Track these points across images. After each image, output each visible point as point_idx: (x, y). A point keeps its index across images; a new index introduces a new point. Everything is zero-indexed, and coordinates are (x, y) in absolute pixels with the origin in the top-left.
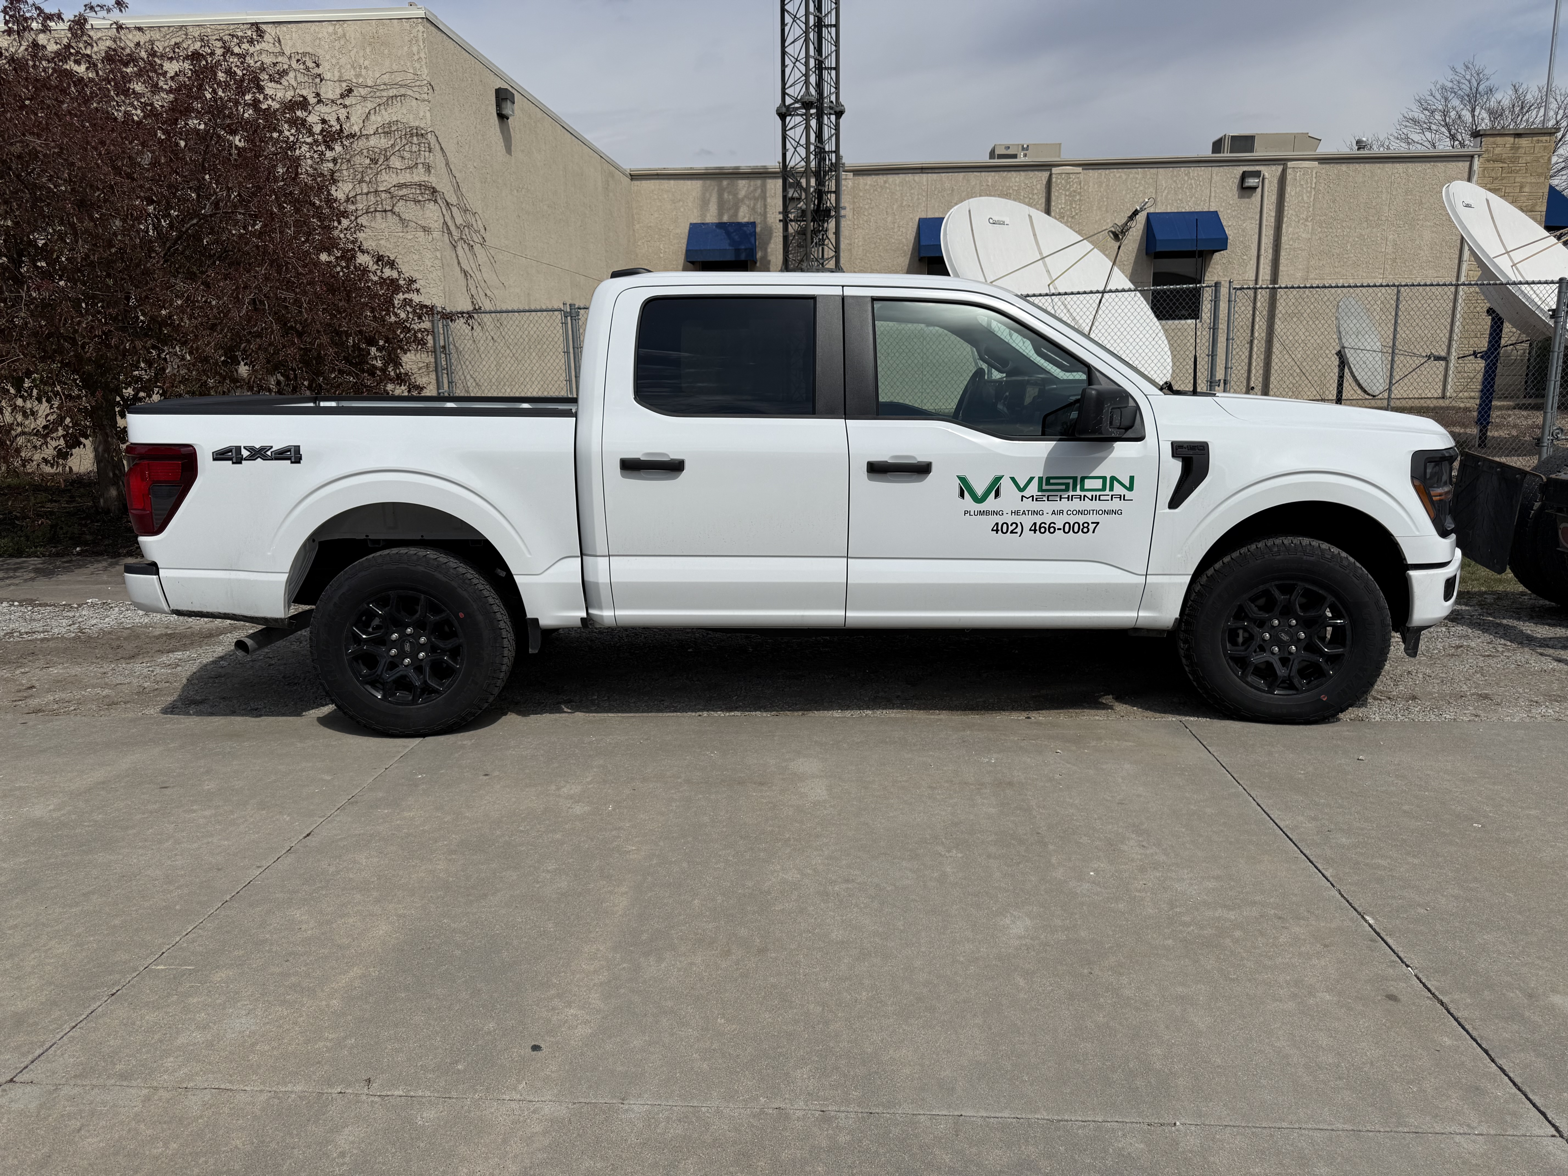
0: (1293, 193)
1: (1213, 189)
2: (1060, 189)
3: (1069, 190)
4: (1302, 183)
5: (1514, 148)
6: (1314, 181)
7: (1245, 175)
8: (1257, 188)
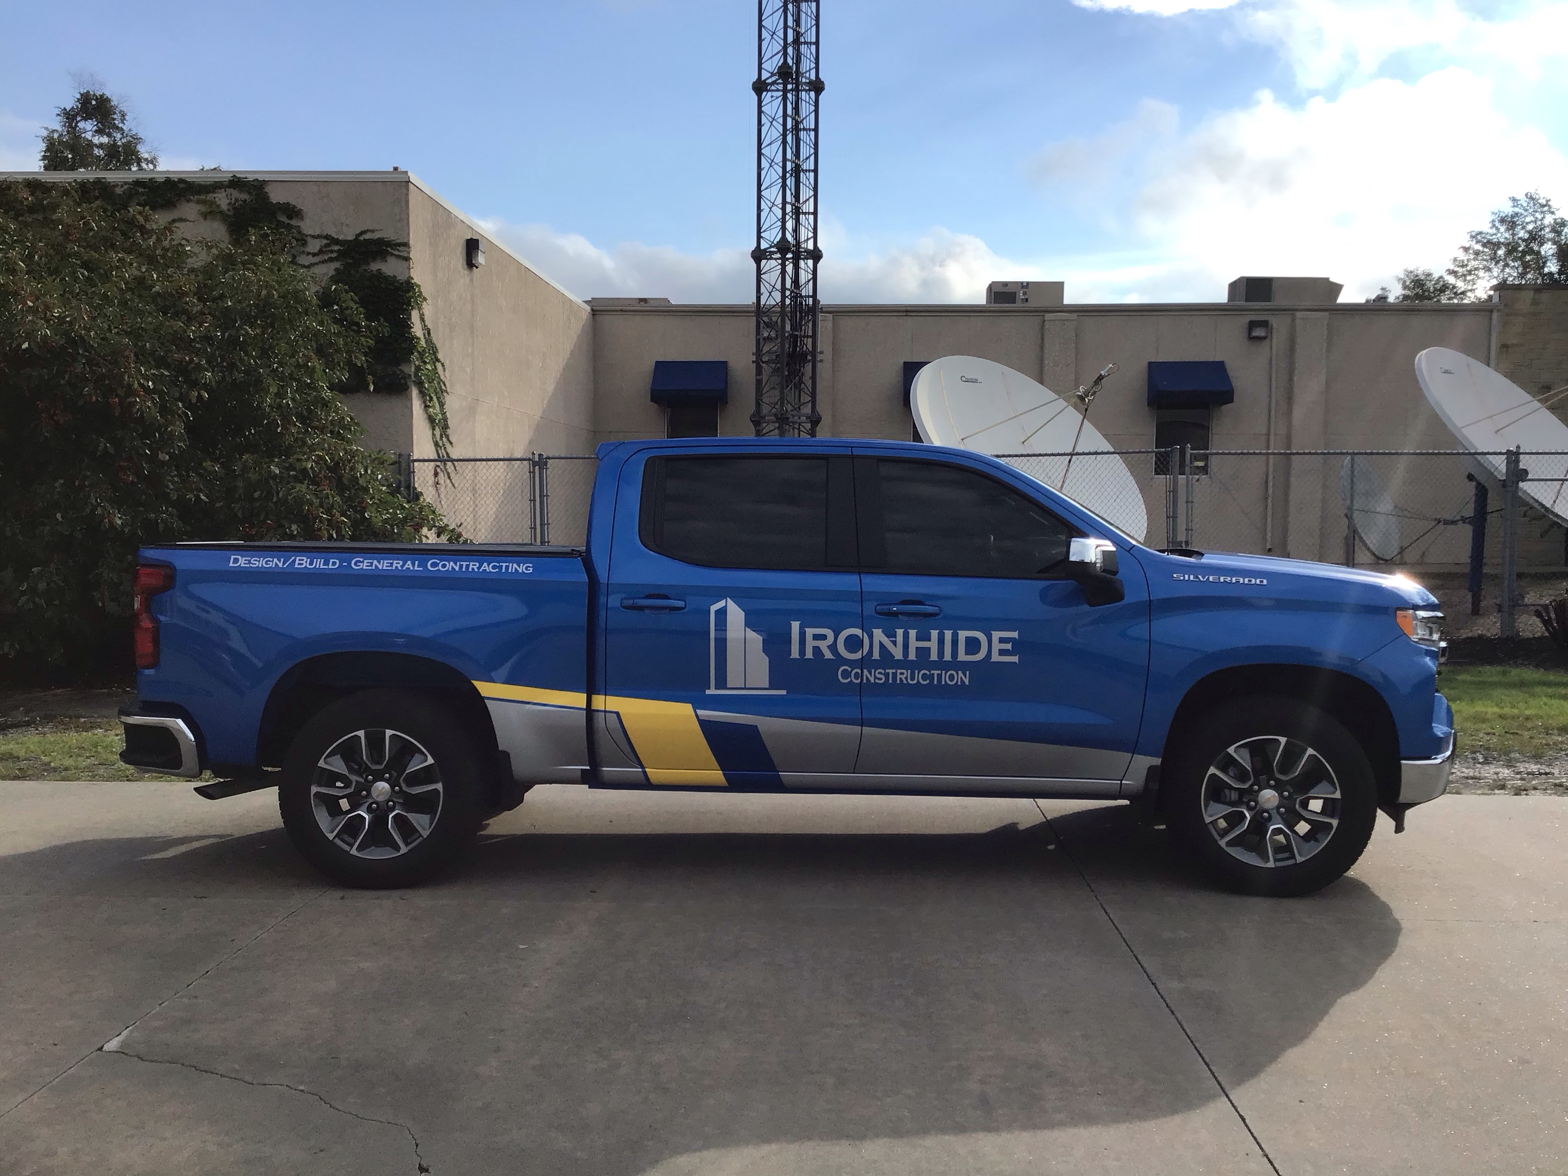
0: (1304, 344)
1: (1218, 339)
2: (1054, 336)
3: (1063, 337)
4: (1313, 334)
5: (1535, 303)
6: (1326, 332)
7: (1252, 325)
8: (1265, 338)
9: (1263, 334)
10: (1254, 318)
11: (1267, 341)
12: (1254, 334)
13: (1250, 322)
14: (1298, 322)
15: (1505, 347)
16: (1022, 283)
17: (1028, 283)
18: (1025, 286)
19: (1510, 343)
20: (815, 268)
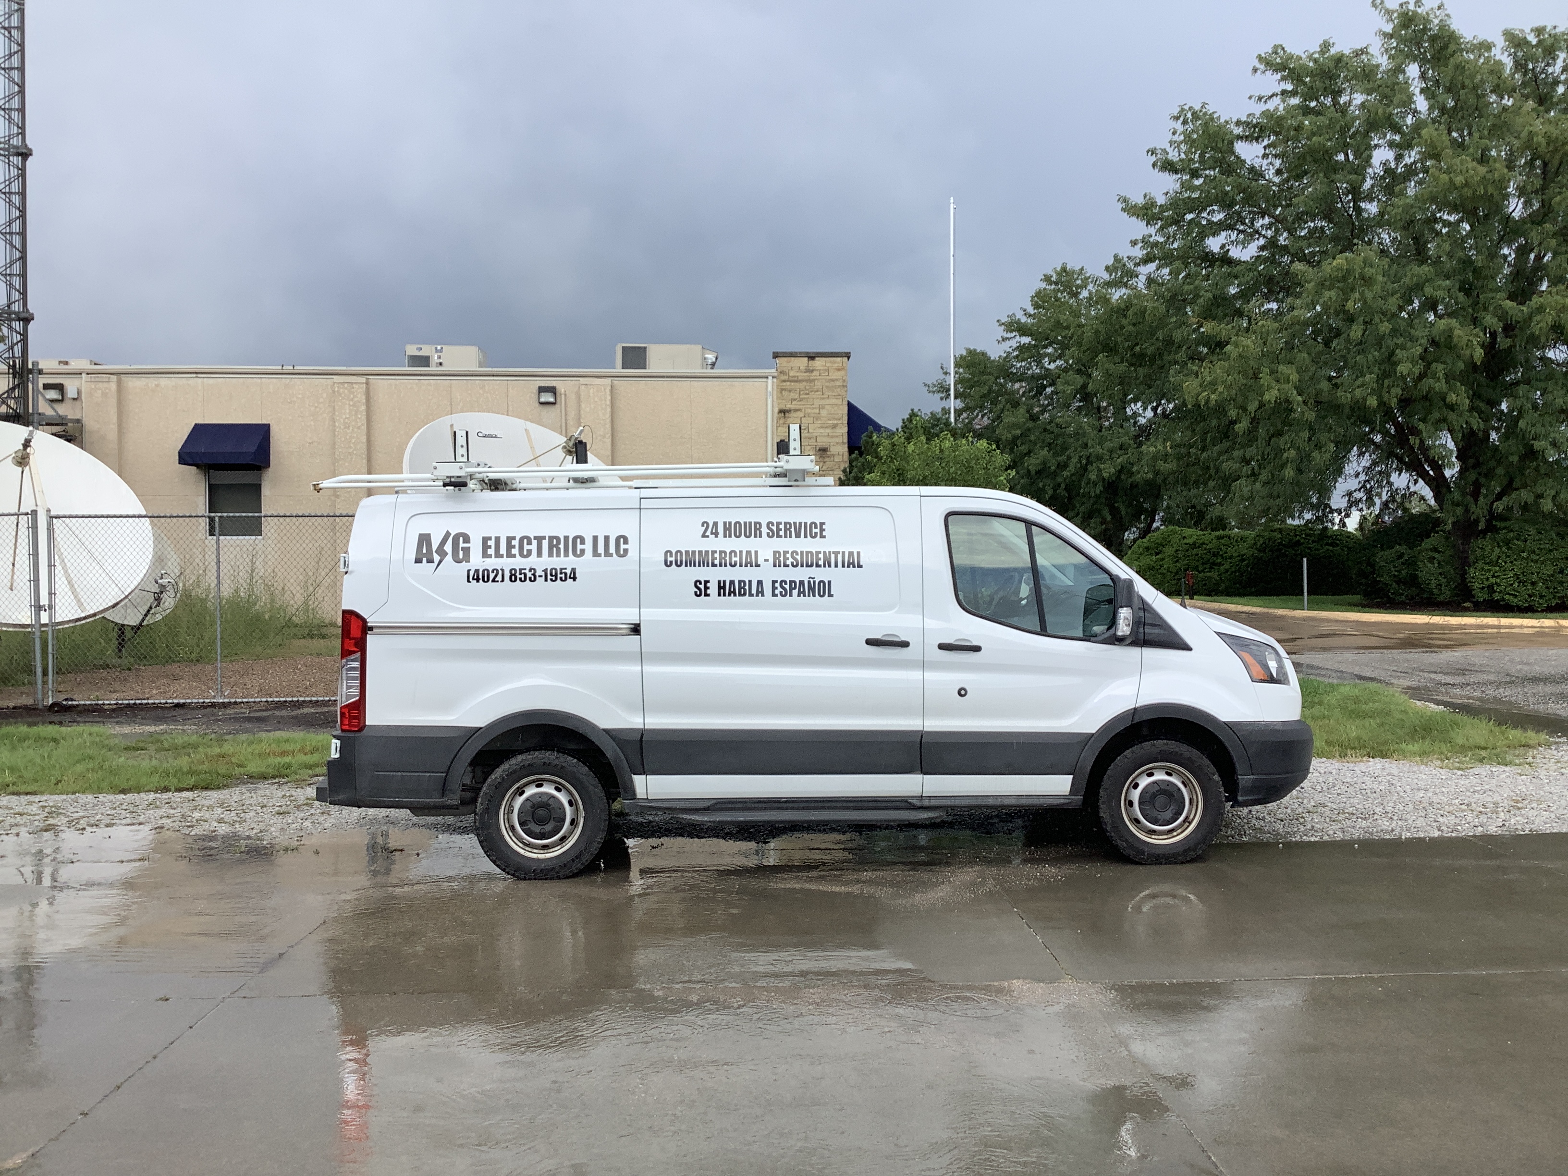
0: (588, 409)
1: (510, 403)
2: (343, 398)
3: (352, 400)
4: (596, 399)
5: (809, 371)
6: (609, 398)
7: (542, 390)
8: (554, 404)
9: (552, 400)
10: (543, 384)
11: (557, 406)
12: (542, 400)
13: (540, 388)
14: (582, 387)
15: (783, 412)
19: (789, 406)
20: (26, 330)
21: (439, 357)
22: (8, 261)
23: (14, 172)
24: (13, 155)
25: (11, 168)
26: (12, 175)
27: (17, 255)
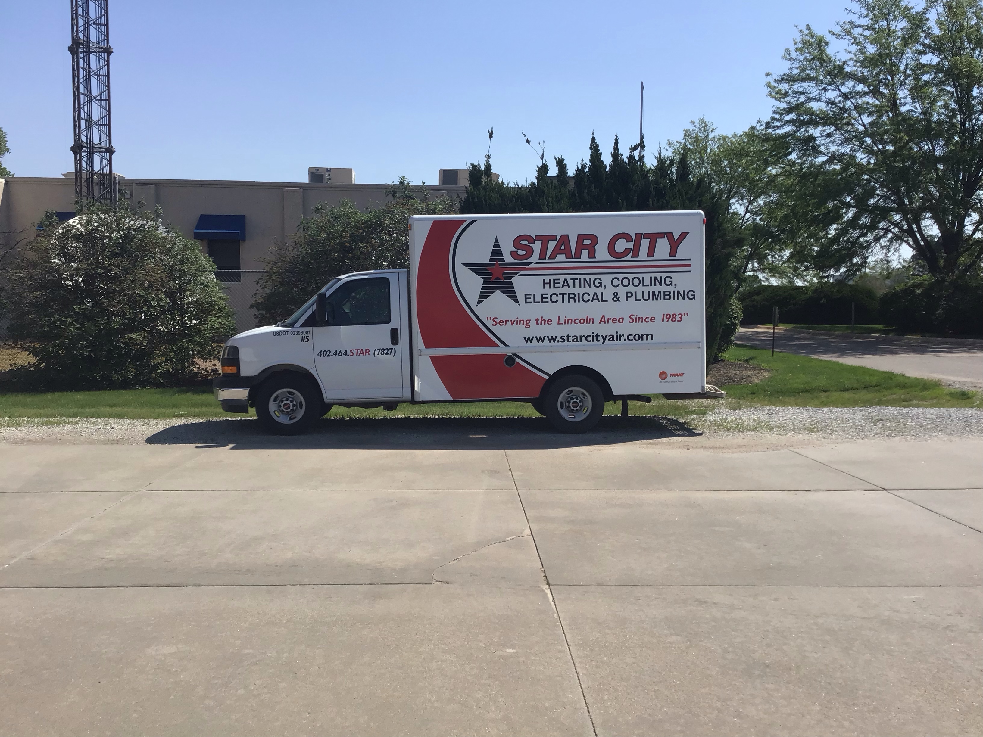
2: (289, 201)
3: (295, 202)
16: (327, 169)
17: (331, 169)
18: (329, 170)
20: (110, 158)
21: (329, 175)
22: (99, 118)
23: (102, 63)
24: (102, 52)
25: (101, 60)
26: (101, 65)
27: (105, 113)
